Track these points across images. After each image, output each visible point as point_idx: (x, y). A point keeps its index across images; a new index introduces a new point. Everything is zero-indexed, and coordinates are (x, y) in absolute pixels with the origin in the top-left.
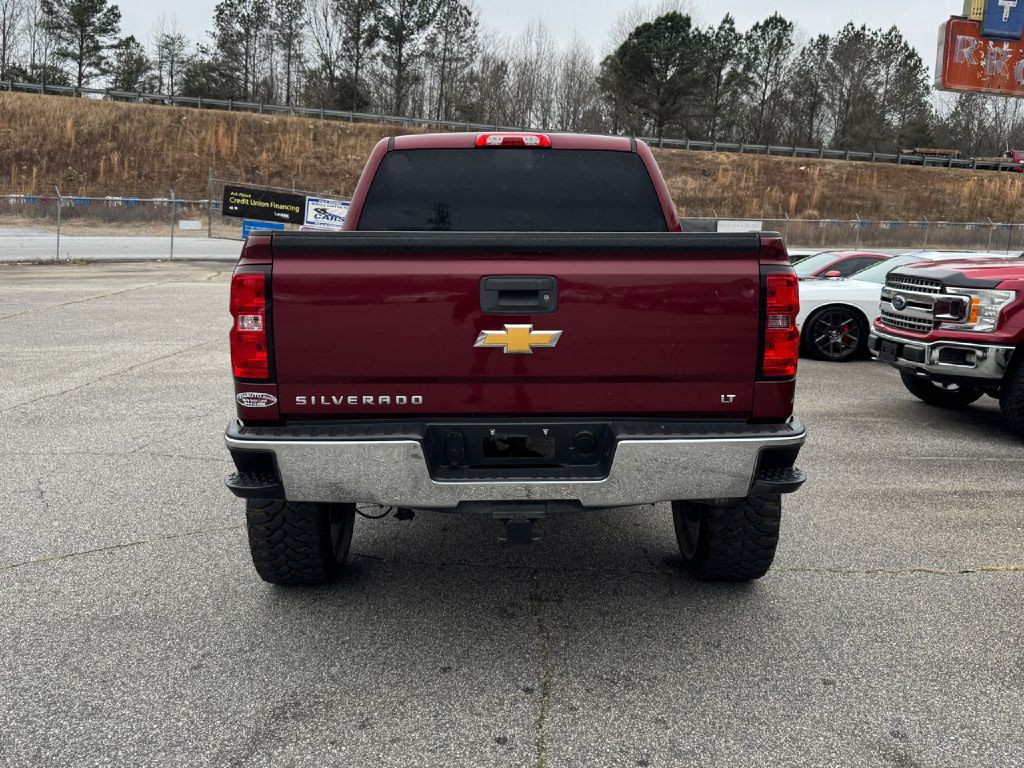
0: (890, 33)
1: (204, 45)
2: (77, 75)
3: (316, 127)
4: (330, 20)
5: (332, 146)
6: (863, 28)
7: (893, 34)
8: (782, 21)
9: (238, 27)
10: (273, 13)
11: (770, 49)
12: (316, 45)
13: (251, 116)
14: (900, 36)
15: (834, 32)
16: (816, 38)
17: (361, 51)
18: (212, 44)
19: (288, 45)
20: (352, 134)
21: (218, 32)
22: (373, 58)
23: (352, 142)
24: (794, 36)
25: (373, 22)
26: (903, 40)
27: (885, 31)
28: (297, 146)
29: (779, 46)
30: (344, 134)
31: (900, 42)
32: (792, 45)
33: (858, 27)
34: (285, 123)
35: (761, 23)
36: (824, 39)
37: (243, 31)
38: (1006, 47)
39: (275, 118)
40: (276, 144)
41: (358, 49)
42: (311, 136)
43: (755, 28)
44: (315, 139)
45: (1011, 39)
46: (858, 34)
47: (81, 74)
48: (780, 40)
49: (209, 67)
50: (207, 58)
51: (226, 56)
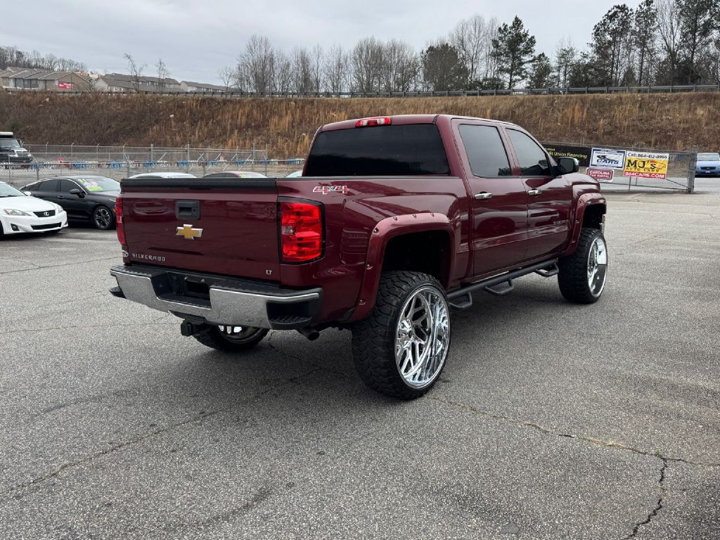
1: (586, 53)
2: (509, 81)
3: (643, 99)
4: (675, 22)
5: (652, 110)
9: (609, 38)
10: (633, 24)
12: (663, 41)
13: (598, 96)
17: (697, 41)
18: (590, 51)
19: (642, 44)
20: (669, 101)
21: (594, 43)
22: (707, 44)
23: (668, 107)
25: (708, 17)
28: (627, 112)
30: (663, 102)
34: (621, 98)
37: (611, 39)
39: (614, 96)
40: (612, 113)
41: (694, 39)
42: (638, 105)
44: (640, 107)
47: (511, 80)
49: (589, 66)
50: (587, 61)
51: (600, 58)
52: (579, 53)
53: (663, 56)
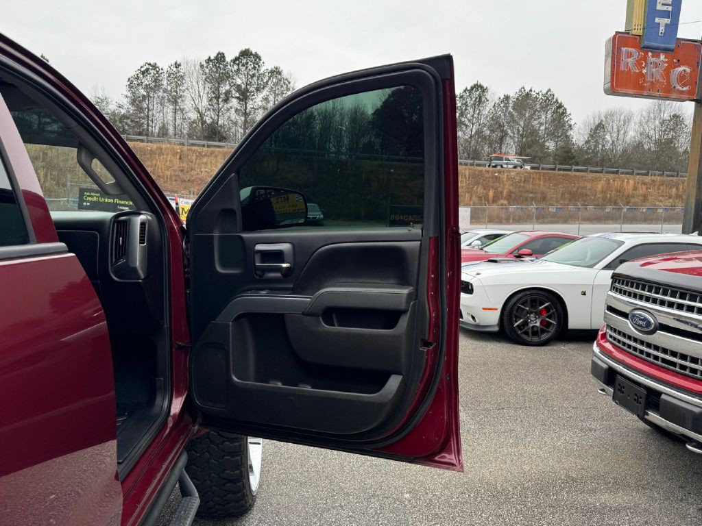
0: (547, 93)
1: (121, 103)
3: (182, 151)
4: (201, 87)
5: (192, 162)
6: (531, 90)
7: (549, 93)
8: (481, 87)
9: (143, 92)
10: (165, 82)
11: (474, 104)
12: (192, 103)
13: (138, 145)
14: (553, 95)
15: (513, 93)
16: (502, 97)
17: (220, 106)
18: (125, 102)
19: (175, 102)
20: (205, 155)
21: (129, 94)
22: (228, 110)
23: (205, 160)
24: (489, 95)
25: (228, 87)
26: (555, 97)
27: (544, 92)
28: (168, 163)
29: (480, 101)
30: (200, 155)
31: (553, 99)
32: (488, 101)
33: (527, 90)
34: (161, 149)
35: (469, 88)
36: (507, 98)
37: (145, 94)
38: (662, 57)
39: (155, 146)
40: (154, 162)
41: (218, 104)
42: (178, 157)
43: (465, 91)
44: (180, 158)
45: (666, 50)
46: (528, 94)
48: (480, 98)
49: (124, 117)
50: (123, 111)
51: (135, 110)
52: (114, 102)
53: (193, 116)
